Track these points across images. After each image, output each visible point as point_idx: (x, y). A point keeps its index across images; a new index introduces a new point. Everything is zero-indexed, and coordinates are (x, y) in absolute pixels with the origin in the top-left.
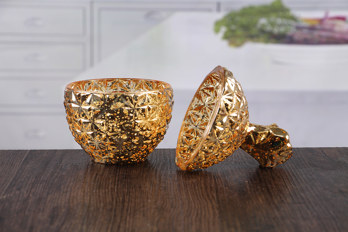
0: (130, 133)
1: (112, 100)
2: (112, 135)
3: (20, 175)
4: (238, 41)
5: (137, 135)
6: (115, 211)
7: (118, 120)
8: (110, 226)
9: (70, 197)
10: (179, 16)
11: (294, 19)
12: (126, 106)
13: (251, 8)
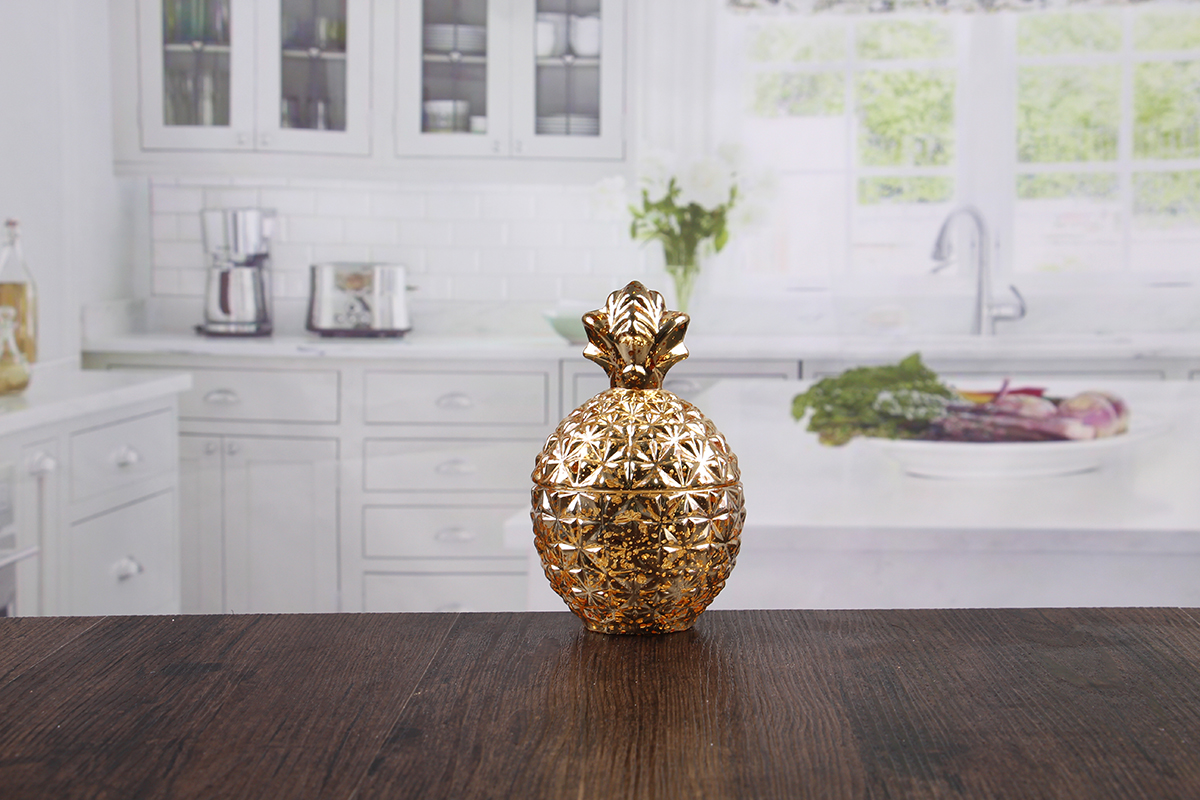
0: (654, 572)
1: (618, 506)
2: (617, 576)
3: (446, 657)
4: (839, 433)
5: (667, 575)
6: (640, 720)
7: (629, 546)
8: (634, 745)
9: (548, 693)
10: (725, 385)
11: (944, 392)
12: (644, 517)
13: (863, 371)
